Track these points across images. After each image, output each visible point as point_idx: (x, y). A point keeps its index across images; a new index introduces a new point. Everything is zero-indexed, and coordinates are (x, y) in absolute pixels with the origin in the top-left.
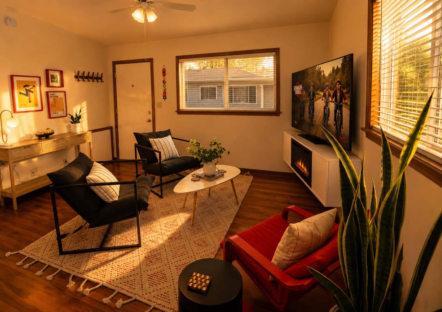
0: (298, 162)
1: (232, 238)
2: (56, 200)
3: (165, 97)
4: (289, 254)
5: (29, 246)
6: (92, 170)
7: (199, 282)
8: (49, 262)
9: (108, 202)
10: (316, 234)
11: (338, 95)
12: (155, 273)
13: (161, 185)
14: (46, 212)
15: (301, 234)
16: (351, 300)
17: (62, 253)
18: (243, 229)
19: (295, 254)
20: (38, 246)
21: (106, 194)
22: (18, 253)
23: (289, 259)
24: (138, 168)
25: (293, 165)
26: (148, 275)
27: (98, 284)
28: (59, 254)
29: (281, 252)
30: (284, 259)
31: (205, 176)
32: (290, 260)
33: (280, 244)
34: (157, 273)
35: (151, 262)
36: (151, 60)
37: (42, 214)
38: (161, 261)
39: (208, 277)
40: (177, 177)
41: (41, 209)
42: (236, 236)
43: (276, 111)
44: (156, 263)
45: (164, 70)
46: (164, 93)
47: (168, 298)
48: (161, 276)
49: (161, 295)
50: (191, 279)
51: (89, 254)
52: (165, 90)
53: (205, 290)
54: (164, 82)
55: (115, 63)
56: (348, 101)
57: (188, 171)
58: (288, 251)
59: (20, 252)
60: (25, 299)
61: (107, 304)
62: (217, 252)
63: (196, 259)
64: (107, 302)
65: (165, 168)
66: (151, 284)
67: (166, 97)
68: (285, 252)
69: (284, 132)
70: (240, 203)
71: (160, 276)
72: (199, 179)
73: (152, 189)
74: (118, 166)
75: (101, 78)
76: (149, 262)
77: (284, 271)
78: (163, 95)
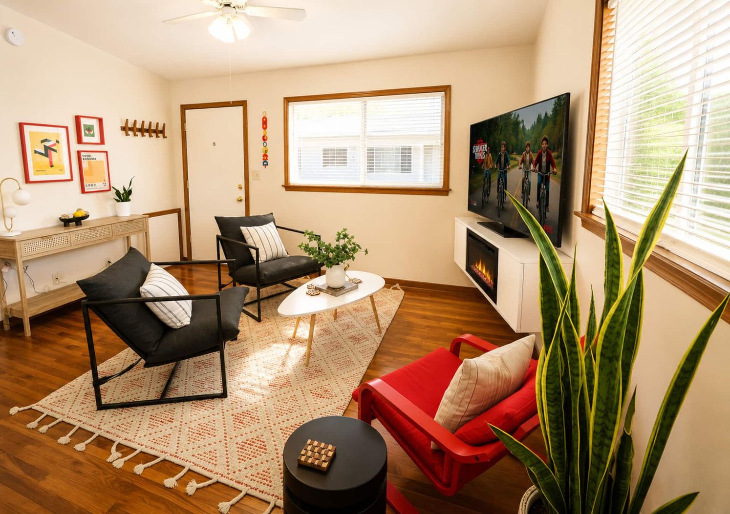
0: (476, 266)
1: (372, 383)
2: (91, 324)
3: (265, 163)
4: (462, 406)
5: (48, 397)
6: (148, 277)
7: (316, 454)
8: (81, 421)
9: (174, 327)
10: (505, 375)
11: (544, 159)
12: (247, 440)
13: (258, 301)
14: (75, 343)
15: (481, 375)
16: (556, 476)
17: (101, 407)
18: (388, 371)
19: (471, 407)
20: (63, 397)
21: (170, 315)
22: (31, 409)
23: (462, 414)
24: (221, 275)
25: (469, 269)
26: (237, 444)
27: (157, 457)
28: (96, 409)
29: (449, 405)
30: (454, 415)
31: (329, 287)
32: (463, 416)
33: (448, 392)
34: (252, 440)
35: (242, 423)
36: (243, 104)
37: (69, 347)
38: (257, 421)
39: (330, 447)
40: (285, 288)
41: (68, 339)
42: (379, 381)
43: (443, 188)
44: (250, 424)
45: (265, 119)
46: (264, 156)
47: (269, 479)
48: (259, 445)
49: (258, 474)
50: (303, 450)
51: (144, 410)
52: (266, 151)
53: (325, 466)
54: (264, 139)
55: (184, 108)
56: (558, 170)
57: (301, 279)
58: (461, 402)
59: (34, 406)
60: (41, 482)
61: (172, 488)
62: (347, 407)
63: (313, 417)
64: (172, 486)
65: (265, 275)
66: (242, 458)
67: (267, 162)
68: (456, 404)
69: (456, 219)
70: (384, 331)
71: (255, 444)
72: (318, 293)
73: (244, 308)
74: (190, 270)
75: (162, 132)
76: (239, 422)
77: (453, 434)
78: (263, 159)
